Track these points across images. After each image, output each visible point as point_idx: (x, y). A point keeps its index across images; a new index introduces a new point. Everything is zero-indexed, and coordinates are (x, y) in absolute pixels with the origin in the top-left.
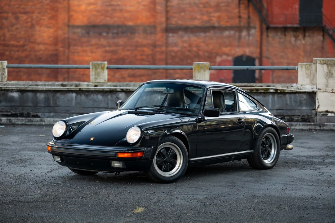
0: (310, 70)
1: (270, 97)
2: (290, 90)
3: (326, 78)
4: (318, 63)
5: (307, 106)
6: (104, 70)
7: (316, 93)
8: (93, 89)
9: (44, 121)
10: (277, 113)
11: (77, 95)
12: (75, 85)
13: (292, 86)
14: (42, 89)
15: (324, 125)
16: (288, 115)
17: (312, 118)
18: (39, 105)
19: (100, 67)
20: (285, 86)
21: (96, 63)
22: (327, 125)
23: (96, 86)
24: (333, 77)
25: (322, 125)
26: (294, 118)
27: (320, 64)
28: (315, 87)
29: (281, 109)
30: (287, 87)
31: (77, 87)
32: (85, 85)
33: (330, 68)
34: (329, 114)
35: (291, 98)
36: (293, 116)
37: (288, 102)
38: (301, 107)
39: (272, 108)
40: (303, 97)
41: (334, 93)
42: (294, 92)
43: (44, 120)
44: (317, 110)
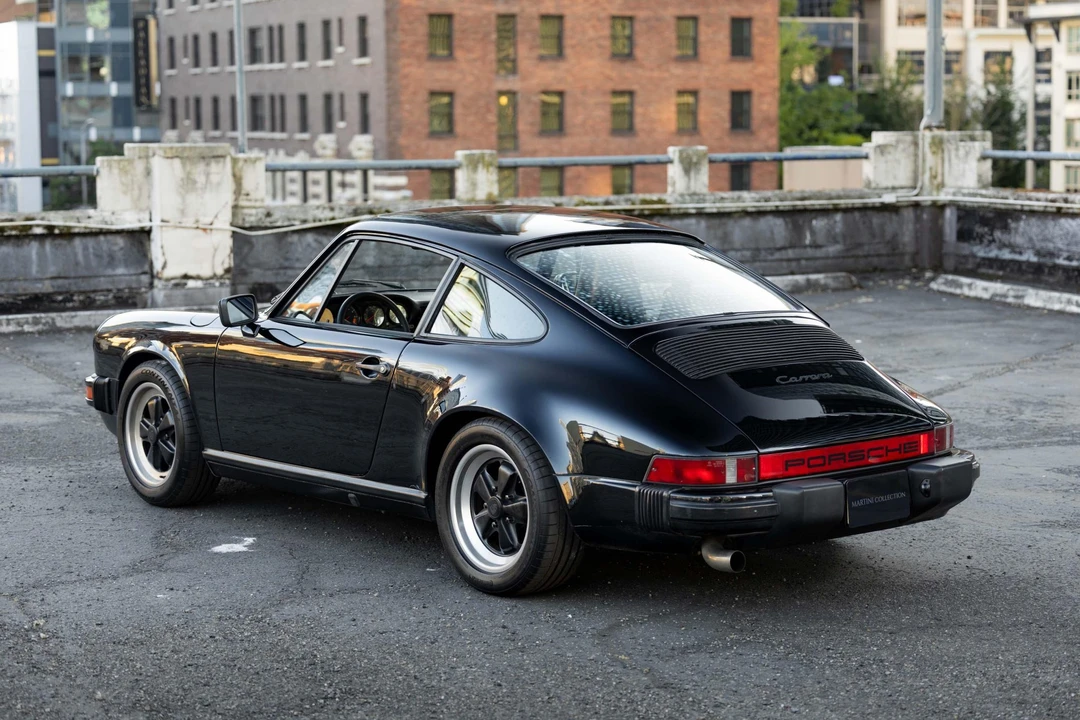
0: (132, 175)
1: (34, 246)
2: (86, 228)
3: (180, 193)
4: (158, 156)
5: (126, 266)
7: (148, 233)
10: (53, 286)
13: (89, 217)
16: (82, 289)
17: (141, 294)
20: (72, 218)
24: (197, 190)
26: (97, 298)
27: (162, 157)
28: (145, 216)
29: (62, 275)
30: (78, 218)
33: (188, 168)
34: (191, 284)
35: (85, 248)
36: (94, 291)
37: (80, 258)
38: (114, 269)
39: (39, 276)
40: (116, 244)
41: (200, 228)
42: (94, 230)
44: (159, 273)
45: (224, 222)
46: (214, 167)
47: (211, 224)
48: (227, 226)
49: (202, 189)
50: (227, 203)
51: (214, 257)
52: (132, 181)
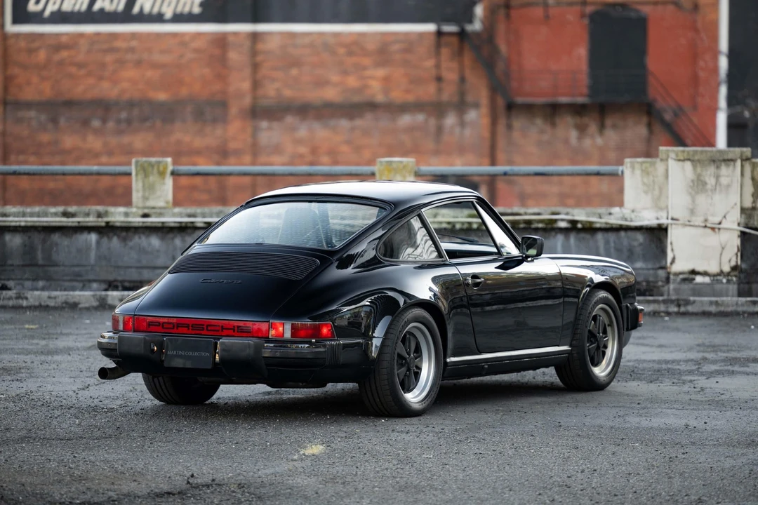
0: (653, 176)
2: (606, 223)
3: (690, 194)
4: (672, 158)
5: (645, 261)
6: (164, 178)
7: (666, 230)
8: (139, 222)
9: (27, 298)
11: (101, 238)
12: (96, 215)
13: (610, 214)
14: (18, 224)
15: (687, 303)
17: (658, 287)
18: (10, 262)
19: (155, 170)
20: (594, 214)
21: (146, 162)
22: (694, 302)
23: (145, 216)
24: (706, 191)
25: (682, 302)
27: (675, 160)
28: (664, 214)
30: (600, 215)
31: (100, 219)
32: (120, 213)
33: (699, 170)
34: (699, 279)
35: (607, 242)
37: (602, 251)
38: (633, 263)
40: (636, 240)
41: (709, 228)
42: (614, 226)
43: (26, 295)
44: (670, 268)
45: (733, 222)
46: (724, 170)
47: (720, 223)
48: (735, 226)
49: (712, 190)
50: (736, 204)
51: (721, 254)
52: (653, 181)
